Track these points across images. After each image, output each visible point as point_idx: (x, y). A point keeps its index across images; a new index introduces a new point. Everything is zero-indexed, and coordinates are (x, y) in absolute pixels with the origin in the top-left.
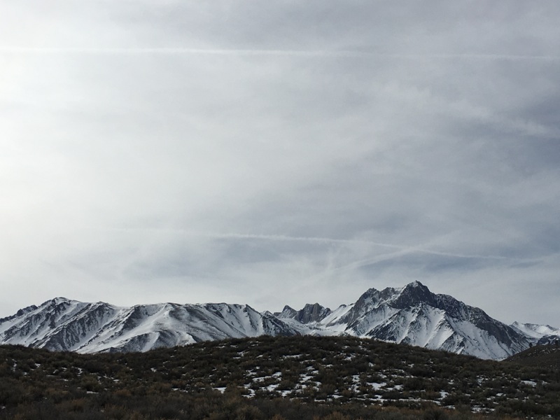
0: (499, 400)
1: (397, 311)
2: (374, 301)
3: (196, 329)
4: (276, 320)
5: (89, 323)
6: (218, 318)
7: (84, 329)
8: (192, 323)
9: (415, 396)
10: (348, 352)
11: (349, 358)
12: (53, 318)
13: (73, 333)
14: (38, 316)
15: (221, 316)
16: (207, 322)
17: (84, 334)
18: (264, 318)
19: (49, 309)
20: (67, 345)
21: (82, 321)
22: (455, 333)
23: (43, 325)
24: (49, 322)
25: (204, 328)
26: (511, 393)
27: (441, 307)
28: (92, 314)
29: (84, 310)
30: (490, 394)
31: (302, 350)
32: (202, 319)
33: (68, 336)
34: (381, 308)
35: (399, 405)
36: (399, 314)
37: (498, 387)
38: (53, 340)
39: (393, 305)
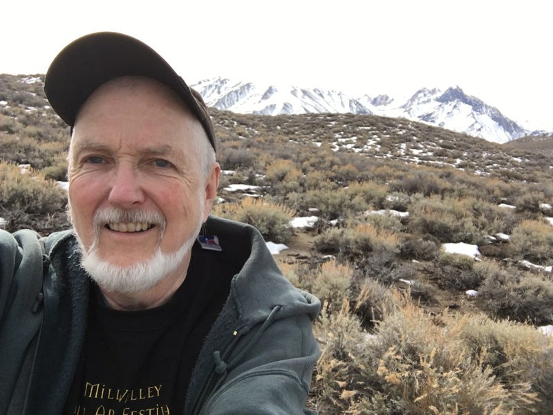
0: (495, 168)
1: (440, 103)
2: (425, 95)
3: (306, 103)
4: (358, 103)
5: (241, 93)
6: (320, 98)
7: (237, 97)
8: (303, 100)
9: (439, 160)
10: (401, 128)
11: (401, 133)
12: (219, 88)
13: (231, 99)
14: (211, 86)
15: (322, 96)
16: (313, 100)
17: (237, 100)
18: (350, 101)
19: (217, 82)
20: (227, 106)
21: (236, 92)
22: (476, 122)
23: (213, 91)
24: (217, 90)
25: (311, 104)
26: (503, 165)
27: (470, 103)
28: (243, 88)
29: (238, 84)
30: (489, 164)
31: (372, 125)
32: (310, 97)
33: (228, 100)
34: (429, 101)
35: (428, 165)
36: (440, 106)
37: (495, 160)
38: (219, 102)
39: (438, 100)
